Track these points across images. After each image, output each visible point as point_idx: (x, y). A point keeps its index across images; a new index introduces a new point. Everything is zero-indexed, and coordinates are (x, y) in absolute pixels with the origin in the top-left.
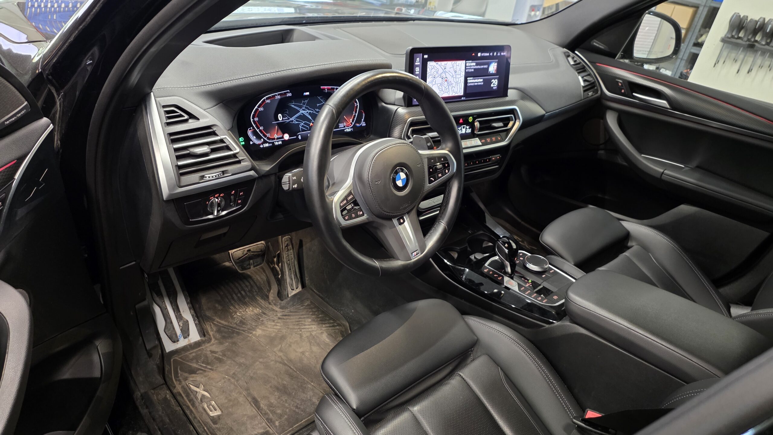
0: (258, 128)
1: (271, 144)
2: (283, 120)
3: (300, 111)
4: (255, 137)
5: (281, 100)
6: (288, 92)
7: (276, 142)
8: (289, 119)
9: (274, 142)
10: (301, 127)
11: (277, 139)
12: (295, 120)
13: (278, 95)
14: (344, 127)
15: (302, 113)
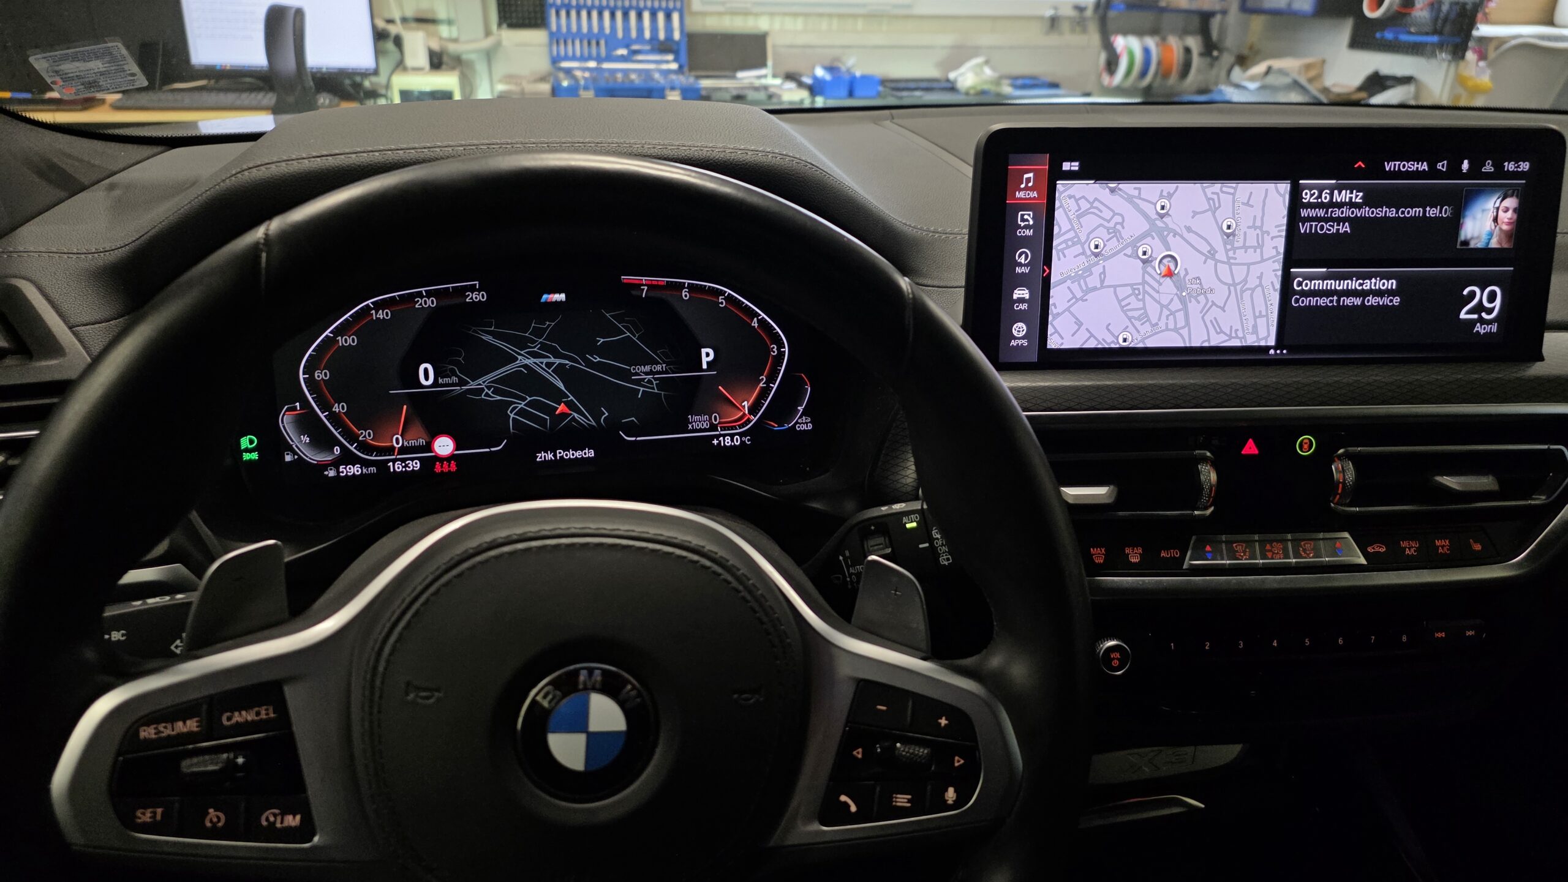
0: (325, 406)
1: (373, 470)
2: (435, 384)
3: (517, 359)
4: (306, 439)
5: (437, 314)
6: (472, 289)
7: (394, 461)
8: (462, 383)
9: (389, 461)
10: (512, 416)
11: (403, 450)
12: (489, 388)
13: (429, 294)
14: (713, 428)
15: (526, 366)
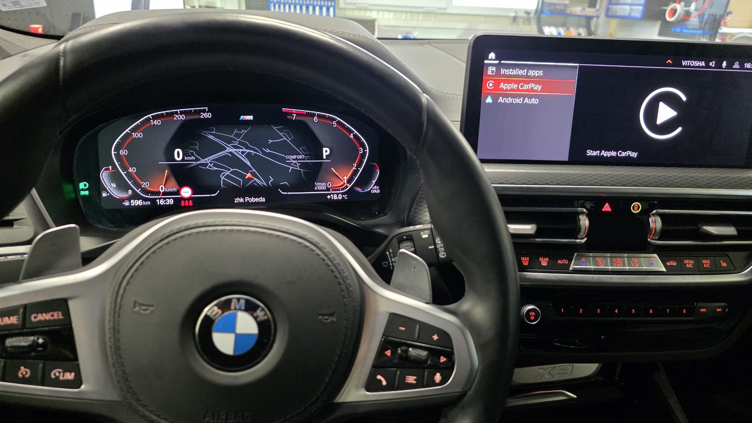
0: (125, 169)
1: (149, 203)
2: (183, 160)
3: (226, 149)
4: (114, 185)
5: (185, 123)
6: (204, 111)
7: (160, 199)
8: (197, 160)
9: (157, 199)
10: (223, 178)
11: (165, 193)
12: (211, 163)
13: (181, 113)
14: (328, 189)
15: (231, 153)
